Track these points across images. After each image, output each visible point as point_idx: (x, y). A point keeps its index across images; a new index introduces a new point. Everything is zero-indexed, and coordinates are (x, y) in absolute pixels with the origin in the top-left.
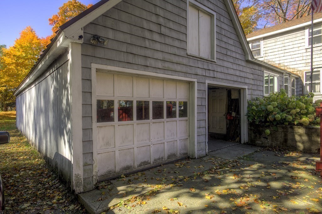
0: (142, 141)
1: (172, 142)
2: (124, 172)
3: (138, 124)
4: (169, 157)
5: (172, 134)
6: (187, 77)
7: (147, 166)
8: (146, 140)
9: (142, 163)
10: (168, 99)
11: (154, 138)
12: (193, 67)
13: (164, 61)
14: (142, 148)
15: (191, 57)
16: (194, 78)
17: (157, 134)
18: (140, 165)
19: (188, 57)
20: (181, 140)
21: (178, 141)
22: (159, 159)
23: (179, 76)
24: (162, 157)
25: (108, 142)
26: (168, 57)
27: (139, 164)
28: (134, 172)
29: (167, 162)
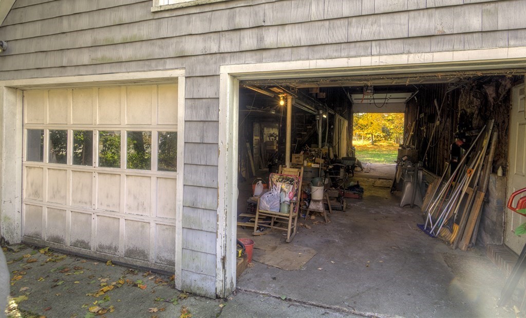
0: (80, 202)
1: (140, 223)
2: (51, 245)
3: (75, 171)
4: (130, 253)
5: (138, 204)
6: (150, 71)
7: (83, 251)
8: (86, 203)
9: (78, 241)
10: (129, 126)
11: (101, 204)
12: (172, 39)
13: (95, 46)
14: (81, 215)
15: (167, 15)
16: (172, 69)
17: (107, 197)
18: (75, 245)
19: (157, 16)
20: (165, 227)
21: (153, 224)
22: (110, 248)
23: (128, 72)
24: (115, 247)
25: (37, 191)
26: (102, 36)
27: (73, 240)
28: (64, 251)
29: (122, 261)
